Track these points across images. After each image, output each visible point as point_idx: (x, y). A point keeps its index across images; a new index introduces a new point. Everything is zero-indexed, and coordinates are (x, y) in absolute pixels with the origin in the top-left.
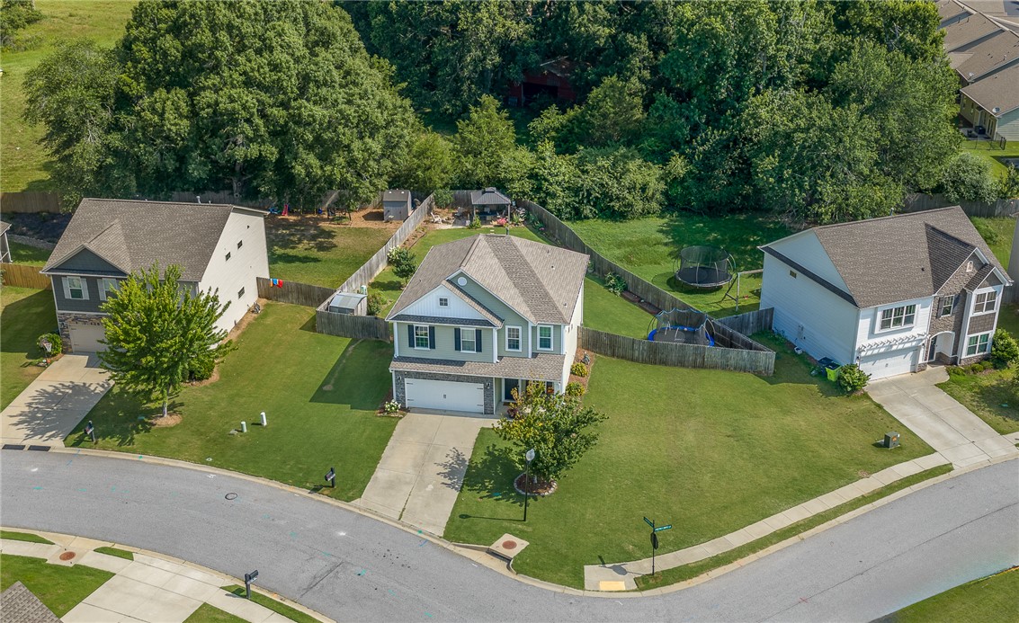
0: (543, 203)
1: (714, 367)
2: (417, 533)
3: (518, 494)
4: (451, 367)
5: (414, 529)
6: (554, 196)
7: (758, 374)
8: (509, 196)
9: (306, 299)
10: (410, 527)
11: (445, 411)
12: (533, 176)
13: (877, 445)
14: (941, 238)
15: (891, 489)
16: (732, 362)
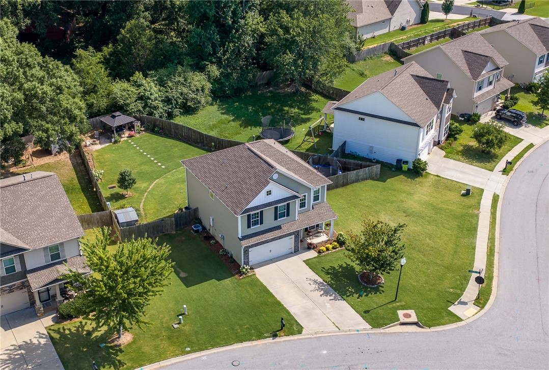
0: (151, 114)
1: (353, 182)
2: (357, 332)
3: (371, 288)
4: (276, 232)
5: (353, 331)
6: (156, 108)
7: (373, 179)
8: (130, 115)
9: (88, 224)
10: (350, 330)
11: (271, 260)
12: (141, 98)
13: (463, 195)
14: (425, 80)
15: (493, 214)
16: (361, 177)
